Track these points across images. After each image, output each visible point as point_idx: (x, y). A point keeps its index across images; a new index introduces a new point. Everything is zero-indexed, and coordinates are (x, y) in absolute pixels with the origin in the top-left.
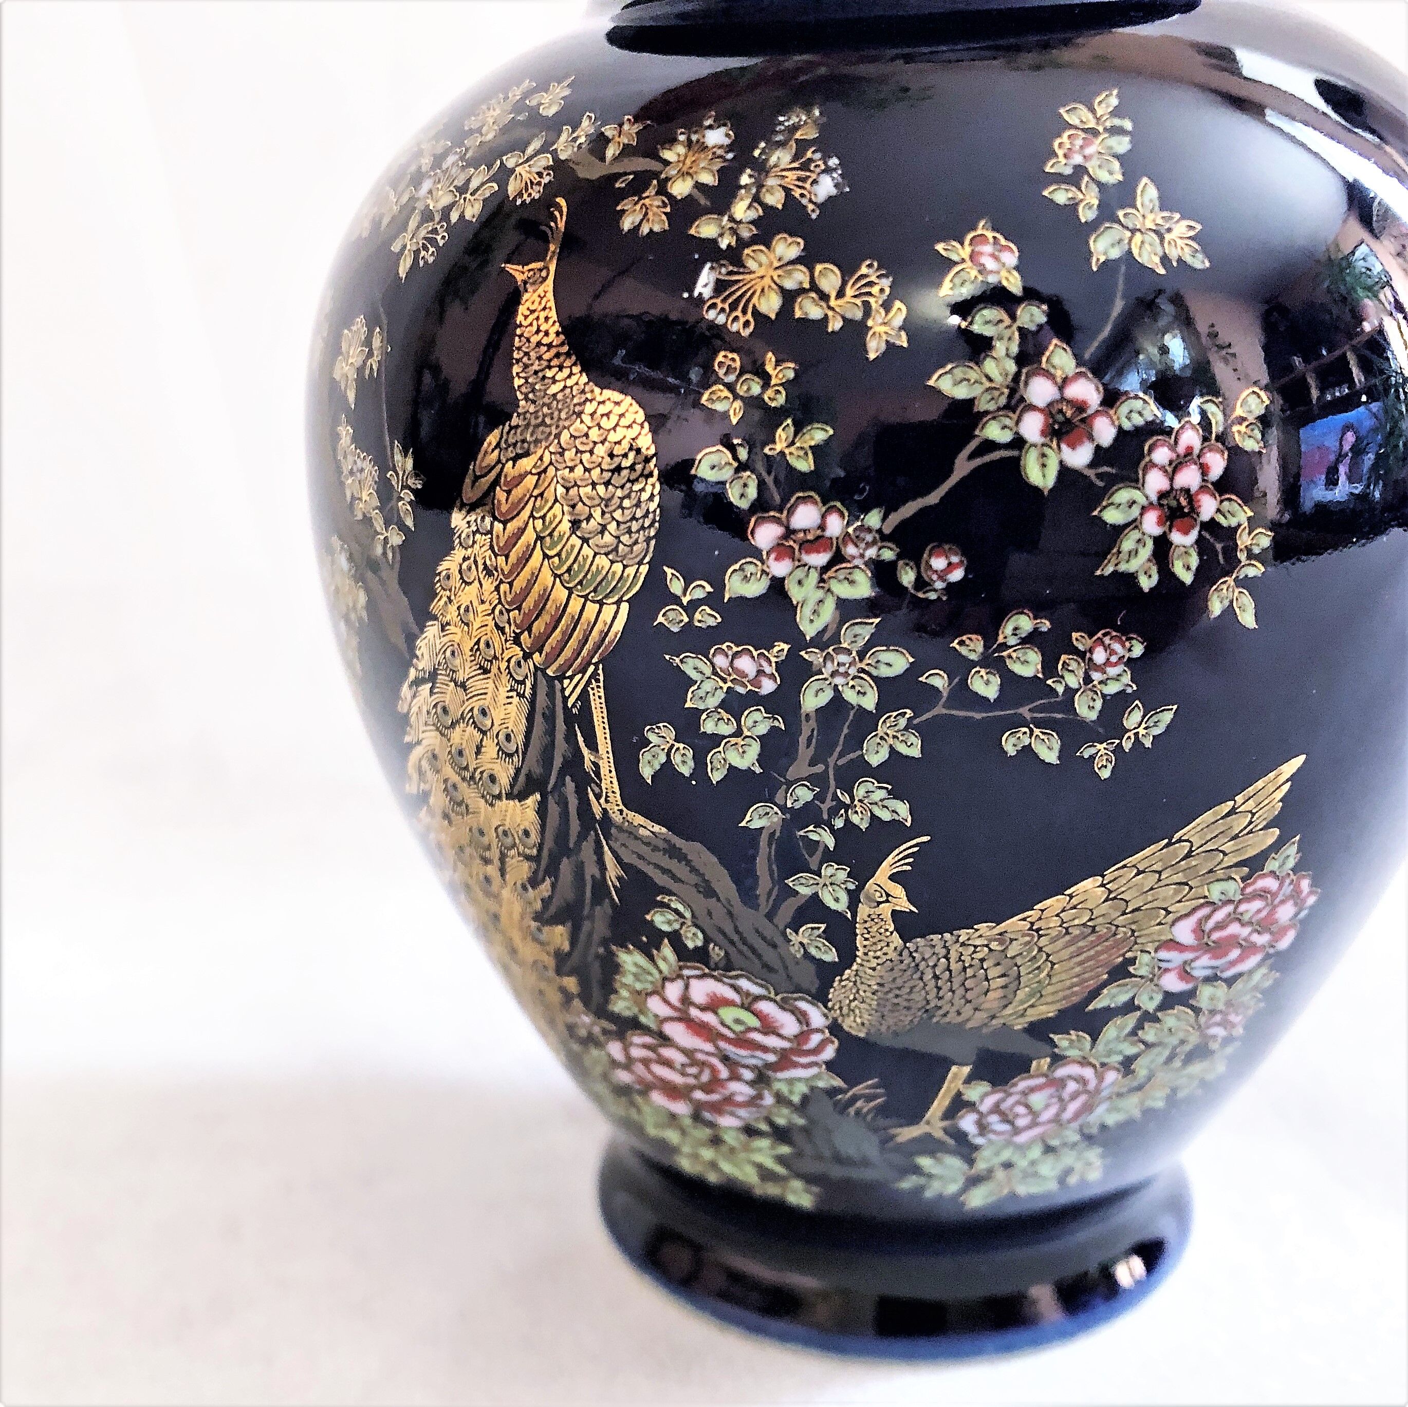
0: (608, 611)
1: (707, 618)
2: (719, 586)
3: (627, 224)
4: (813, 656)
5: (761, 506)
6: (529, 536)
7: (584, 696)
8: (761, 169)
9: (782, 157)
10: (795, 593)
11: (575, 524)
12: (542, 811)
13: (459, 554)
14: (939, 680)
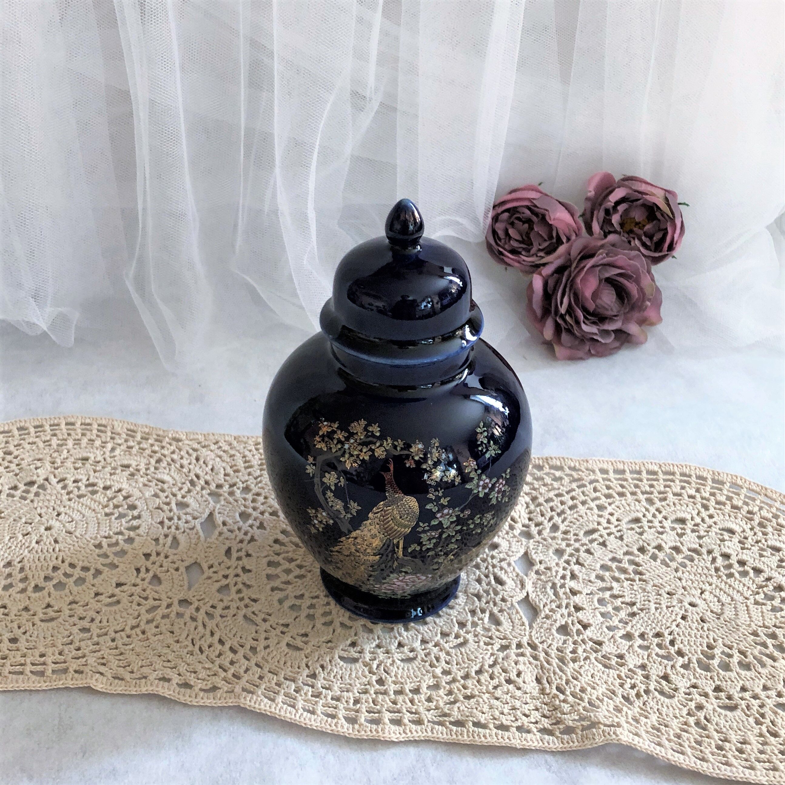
0: (406, 530)
1: (427, 528)
2: (430, 523)
3: (407, 466)
4: (445, 530)
5: (438, 511)
6: (390, 519)
7: (398, 542)
8: (431, 453)
9: (434, 450)
10: (443, 522)
11: (401, 517)
12: (381, 558)
13: (370, 521)
14: (465, 528)
